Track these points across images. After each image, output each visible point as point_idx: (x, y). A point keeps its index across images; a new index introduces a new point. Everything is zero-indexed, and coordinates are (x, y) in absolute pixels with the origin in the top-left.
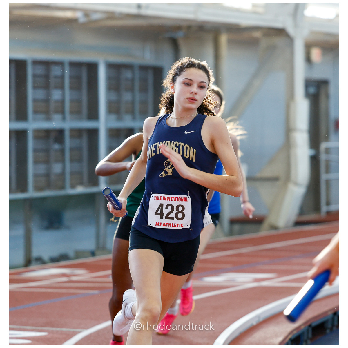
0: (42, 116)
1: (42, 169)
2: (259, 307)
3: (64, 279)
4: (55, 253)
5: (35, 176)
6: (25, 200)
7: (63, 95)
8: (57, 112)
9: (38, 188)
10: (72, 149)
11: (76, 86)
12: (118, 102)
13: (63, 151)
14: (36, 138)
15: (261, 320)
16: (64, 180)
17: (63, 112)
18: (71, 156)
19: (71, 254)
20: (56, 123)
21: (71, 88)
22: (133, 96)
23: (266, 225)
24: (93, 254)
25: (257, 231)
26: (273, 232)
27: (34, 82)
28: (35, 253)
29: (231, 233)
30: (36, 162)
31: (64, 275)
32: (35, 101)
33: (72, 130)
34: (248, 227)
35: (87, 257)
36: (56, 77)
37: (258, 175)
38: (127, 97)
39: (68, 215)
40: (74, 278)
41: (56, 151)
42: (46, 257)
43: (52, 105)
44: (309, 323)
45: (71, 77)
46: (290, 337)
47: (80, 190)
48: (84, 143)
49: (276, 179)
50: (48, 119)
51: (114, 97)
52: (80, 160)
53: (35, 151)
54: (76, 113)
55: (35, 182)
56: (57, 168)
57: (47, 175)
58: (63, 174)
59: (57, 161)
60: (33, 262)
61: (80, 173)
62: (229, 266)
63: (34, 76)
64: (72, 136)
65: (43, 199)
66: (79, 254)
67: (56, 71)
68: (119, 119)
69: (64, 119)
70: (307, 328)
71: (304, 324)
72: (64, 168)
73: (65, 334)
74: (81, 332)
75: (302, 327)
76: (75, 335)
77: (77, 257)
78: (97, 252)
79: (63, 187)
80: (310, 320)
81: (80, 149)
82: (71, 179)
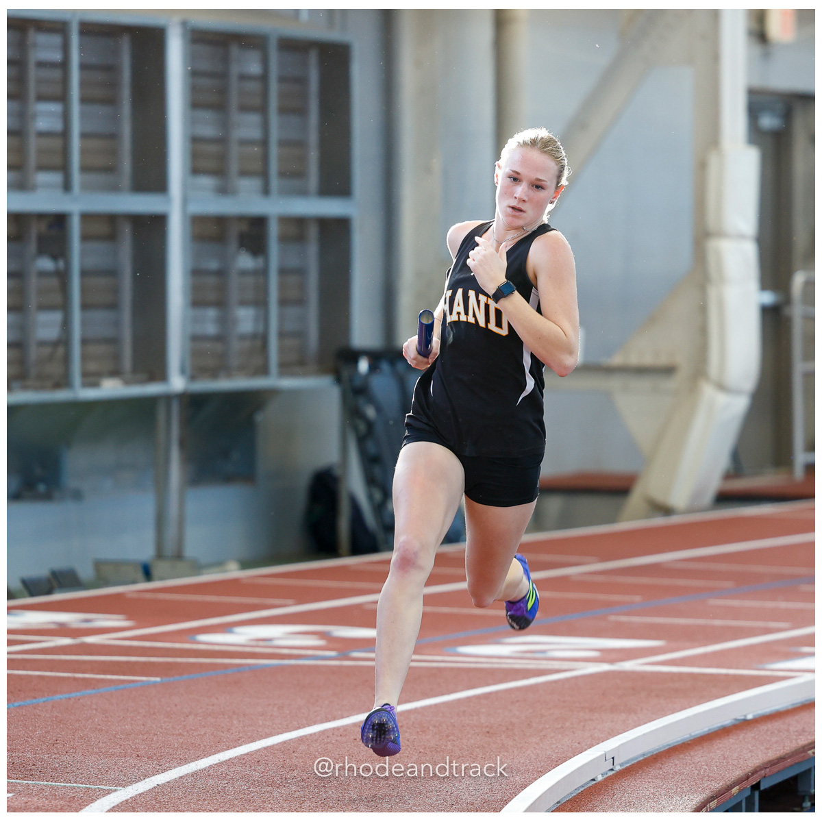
2: (612, 733)
3: (64, 641)
7: (66, 117)
8: (44, 167)
10: (86, 273)
11: (100, 95)
12: (222, 141)
13: (63, 277)
15: (618, 768)
16: (67, 360)
17: (65, 168)
18: (84, 290)
19: (85, 572)
20: (44, 198)
21: (86, 100)
22: (265, 125)
23: (636, 500)
24: (148, 574)
25: (612, 518)
26: (659, 521)
31: (62, 630)
33: (86, 217)
34: (585, 504)
36: (44, 66)
38: (247, 127)
39: (77, 460)
40: (90, 640)
41: (42, 274)
43: (33, 146)
44: (754, 781)
45: (85, 67)
47: (111, 388)
48: (123, 254)
49: (667, 371)
50: (23, 185)
51: (209, 129)
52: (113, 306)
54: (102, 170)
56: (46, 326)
57: (19, 345)
58: (64, 341)
59: (43, 307)
61: (114, 341)
64: (85, 238)
66: (105, 573)
67: (44, 48)
68: (224, 191)
69: (67, 186)
70: (748, 793)
71: (739, 782)
72: (66, 324)
73: (62, 799)
74: (109, 792)
75: (735, 790)
76: (93, 801)
77: (101, 581)
78: (159, 568)
79: (63, 382)
80: (754, 772)
81: (112, 273)
82: (84, 358)
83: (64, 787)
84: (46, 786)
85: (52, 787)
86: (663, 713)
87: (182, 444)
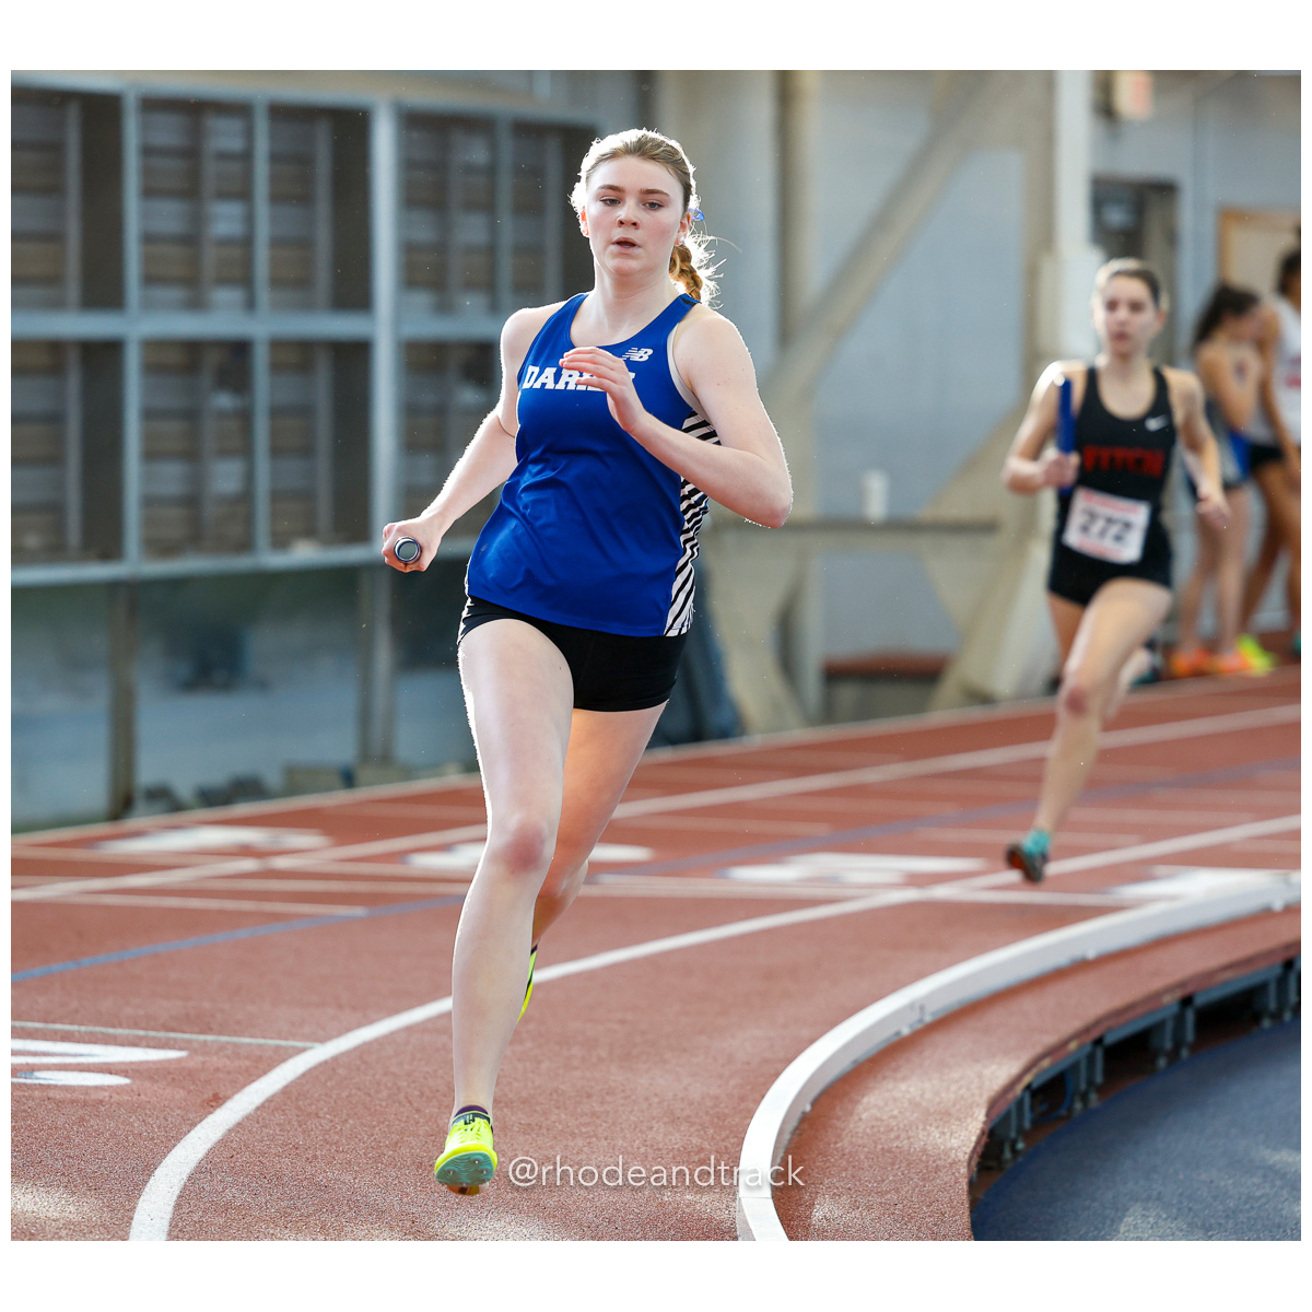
0: (175, 294)
1: (172, 478)
2: (921, 975)
3: (249, 865)
4: (217, 776)
5: (149, 502)
6: (113, 587)
7: (249, 219)
8: (224, 281)
9: (159, 547)
10: (276, 412)
11: (292, 191)
12: (441, 248)
13: (245, 417)
14: (151, 369)
15: (928, 1019)
16: (249, 520)
17: (245, 280)
18: (274, 433)
19: (273, 778)
20: (221, 319)
21: (276, 198)
22: (493, 229)
23: (949, 688)
24: (348, 779)
25: (920, 708)
26: (977, 713)
27: (147, 172)
28: (148, 773)
29: (828, 714)
30: (150, 455)
31: (245, 851)
32: (148, 239)
33: (277, 344)
34: (886, 693)
35: (328, 789)
36: (224, 156)
37: (926, 512)
38: (470, 230)
39: (264, 643)
40: (281, 863)
41: (222, 415)
42: (184, 788)
43: (210, 257)
44: (1095, 1034)
45: (275, 158)
46: (1027, 1079)
47: (305, 554)
48: (321, 388)
49: (987, 527)
50: (196, 304)
51: (424, 233)
52: (307, 451)
53: (148, 414)
54: (294, 284)
55: (148, 522)
56: (225, 477)
57: (192, 501)
58: (246, 497)
59: (225, 453)
60: (140, 804)
61: (307, 496)
62: (821, 830)
63: (147, 151)
64: (276, 367)
65: (176, 584)
66: (298, 780)
67: (223, 136)
68: (444, 307)
69: (250, 304)
70: (1088, 1049)
71: (1077, 1035)
72: (249, 477)
73: (247, 1058)
74: (303, 1050)
75: (1073, 1046)
76: (284, 1060)
77: (292, 789)
78: (363, 774)
79: (245, 545)
80: (1097, 1023)
81: (305, 411)
82: (275, 516)
83: (250, 1045)
84: (228, 1043)
85: (235, 1045)
86: (982, 949)
87: (395, 621)
